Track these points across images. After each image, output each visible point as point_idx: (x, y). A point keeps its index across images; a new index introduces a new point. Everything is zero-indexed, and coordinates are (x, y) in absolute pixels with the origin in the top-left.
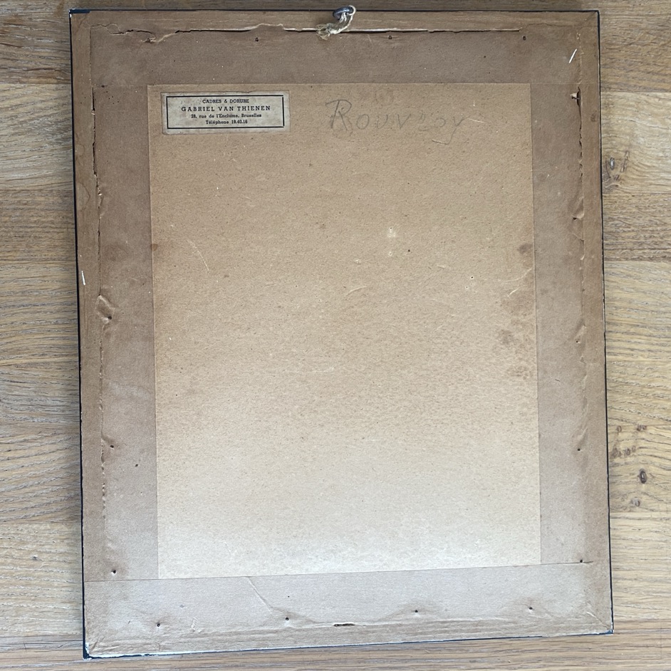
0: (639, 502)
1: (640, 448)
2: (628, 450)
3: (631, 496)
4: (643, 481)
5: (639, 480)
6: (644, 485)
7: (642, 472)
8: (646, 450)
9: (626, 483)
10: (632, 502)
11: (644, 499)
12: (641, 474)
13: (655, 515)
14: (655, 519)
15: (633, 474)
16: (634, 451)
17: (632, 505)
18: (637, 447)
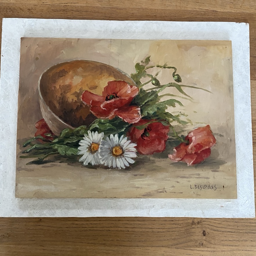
0: (202, 244)
1: (204, 221)
2: (198, 222)
3: (199, 242)
4: (204, 235)
5: (203, 235)
6: (204, 237)
7: (204, 231)
8: (206, 222)
9: (197, 236)
10: (199, 244)
11: (204, 242)
12: (203, 232)
13: (209, 249)
14: (209, 251)
15: (200, 232)
16: (201, 223)
17: (199, 245)
18: (202, 221)
